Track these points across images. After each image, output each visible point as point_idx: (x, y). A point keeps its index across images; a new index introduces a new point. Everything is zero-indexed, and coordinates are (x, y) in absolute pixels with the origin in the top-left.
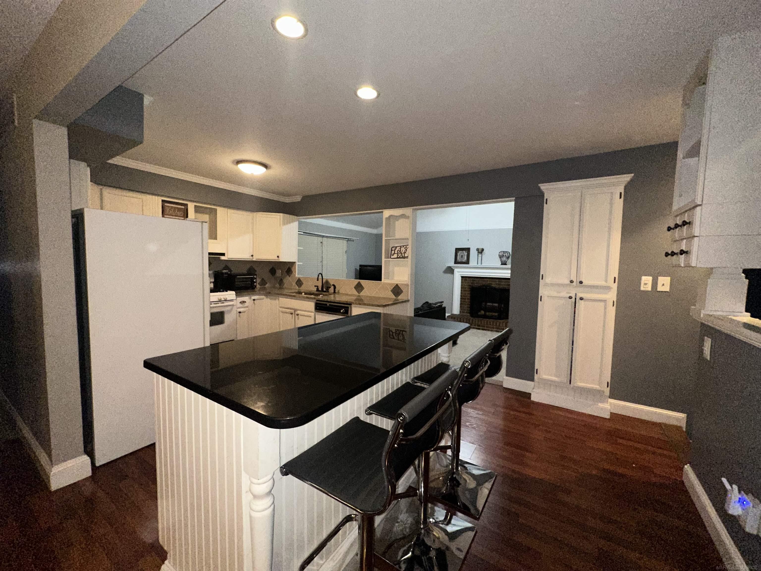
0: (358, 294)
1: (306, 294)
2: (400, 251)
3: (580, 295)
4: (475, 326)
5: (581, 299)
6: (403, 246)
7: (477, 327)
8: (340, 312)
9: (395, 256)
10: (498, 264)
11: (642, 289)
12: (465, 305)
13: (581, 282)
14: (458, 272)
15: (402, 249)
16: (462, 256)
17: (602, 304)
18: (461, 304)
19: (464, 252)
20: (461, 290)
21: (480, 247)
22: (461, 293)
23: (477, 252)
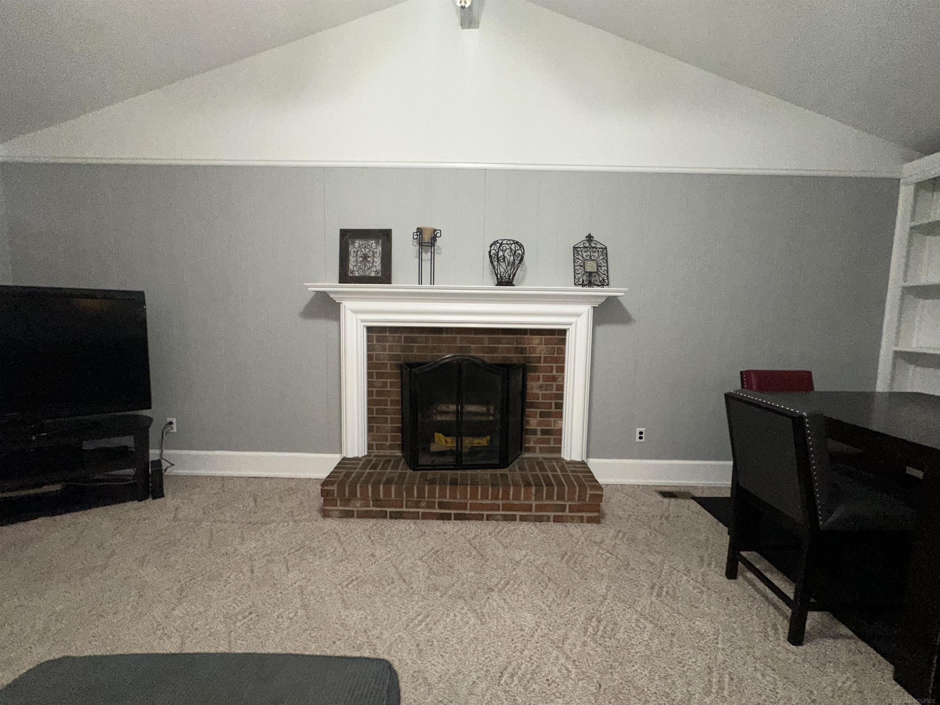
4: (428, 507)
7: (438, 511)
10: (487, 283)
12: (385, 421)
14: (355, 312)
16: (365, 257)
18: (370, 420)
19: (373, 243)
20: (370, 375)
21: (428, 224)
22: (370, 384)
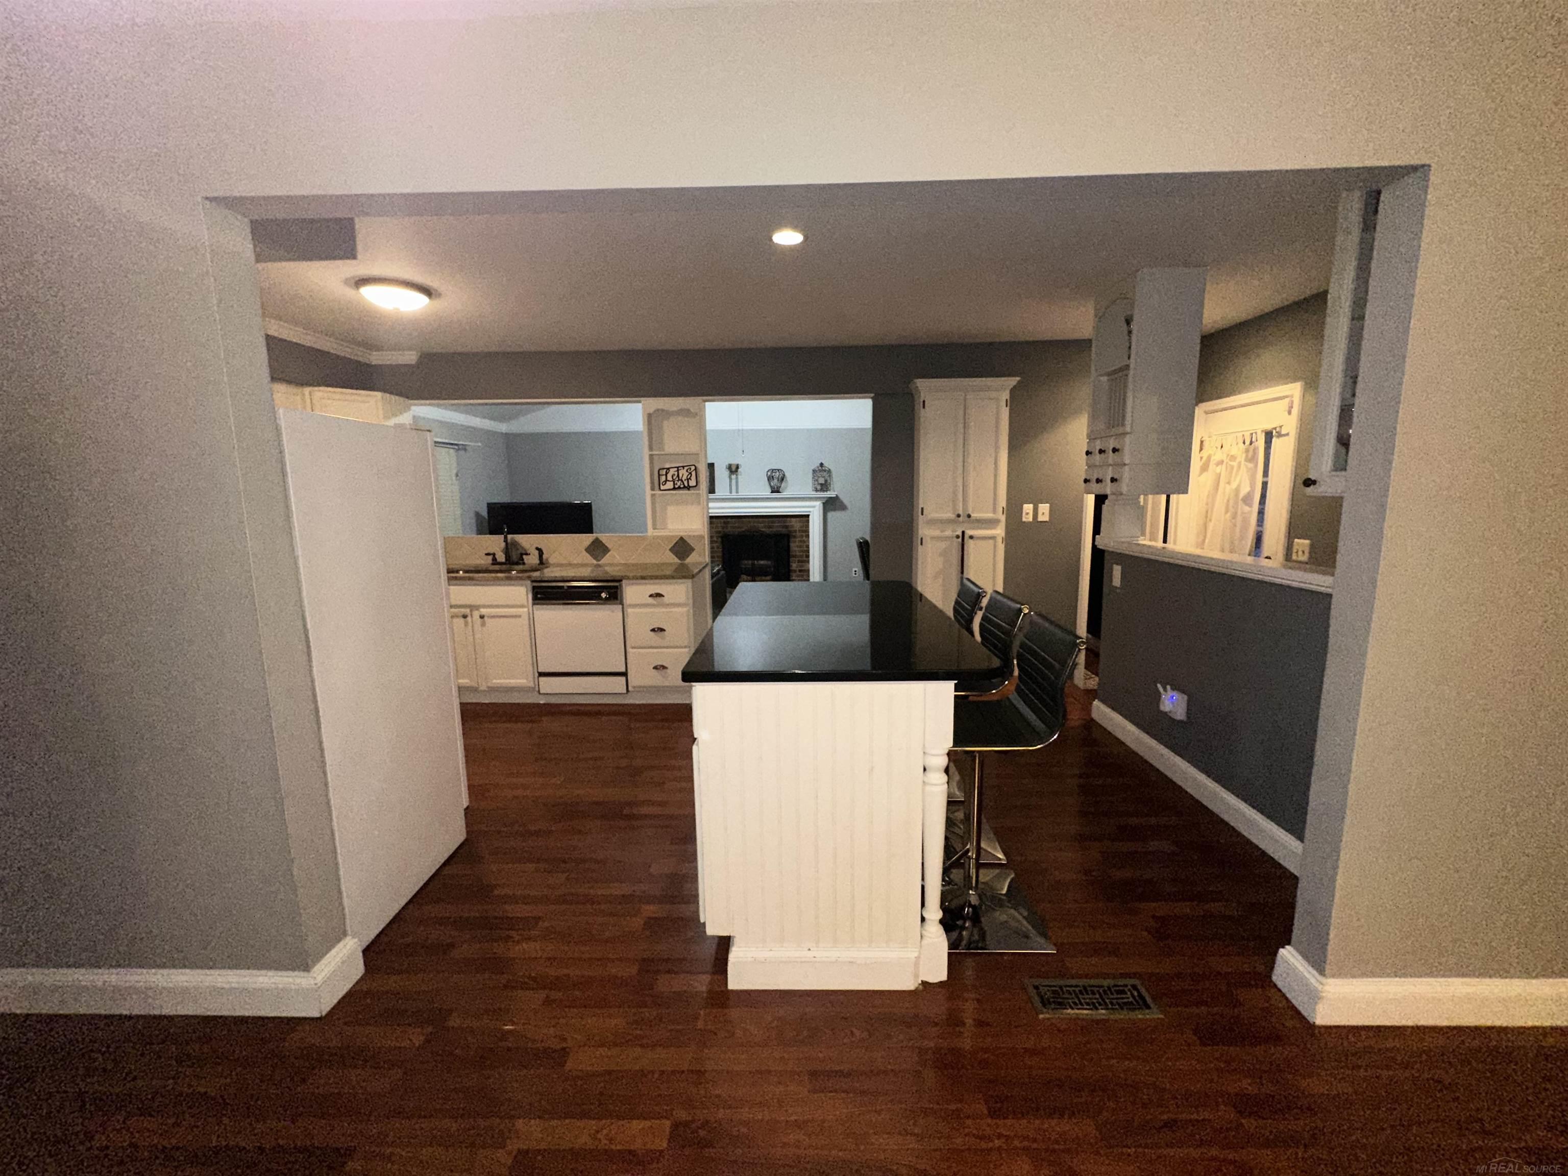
0: (595, 562)
1: (466, 572)
2: (678, 476)
3: (969, 532)
5: (971, 537)
6: (683, 467)
8: (600, 598)
9: (670, 485)
10: (767, 492)
11: (1024, 519)
13: (969, 516)
15: (681, 473)
17: (991, 541)
21: (734, 462)
23: (727, 473)
